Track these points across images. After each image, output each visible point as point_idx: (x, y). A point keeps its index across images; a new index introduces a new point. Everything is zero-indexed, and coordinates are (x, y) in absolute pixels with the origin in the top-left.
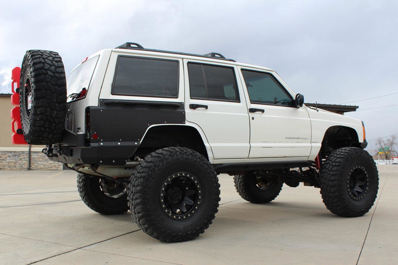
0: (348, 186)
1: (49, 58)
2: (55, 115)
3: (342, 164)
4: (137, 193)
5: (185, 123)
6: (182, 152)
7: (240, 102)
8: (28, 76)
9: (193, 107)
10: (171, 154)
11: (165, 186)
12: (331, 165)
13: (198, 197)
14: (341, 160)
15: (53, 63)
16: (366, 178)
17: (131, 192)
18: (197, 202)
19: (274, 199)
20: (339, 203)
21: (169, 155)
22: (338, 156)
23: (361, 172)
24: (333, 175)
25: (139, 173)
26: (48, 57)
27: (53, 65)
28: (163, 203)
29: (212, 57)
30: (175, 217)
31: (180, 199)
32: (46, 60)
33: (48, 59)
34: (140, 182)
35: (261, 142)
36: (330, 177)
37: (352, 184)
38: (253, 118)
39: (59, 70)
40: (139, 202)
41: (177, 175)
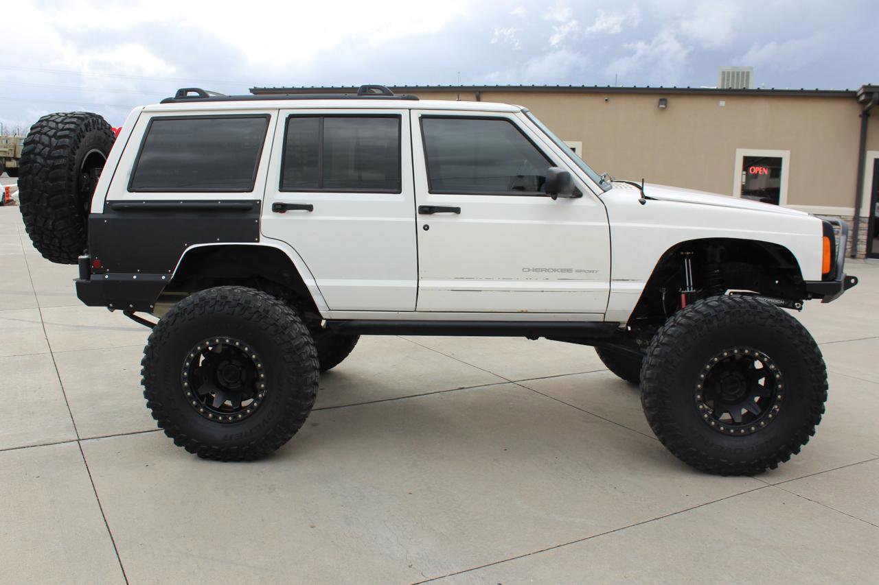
0: (699, 396)
3: (675, 341)
5: (258, 241)
7: (399, 191)
9: (280, 208)
12: (658, 341)
13: (258, 385)
14: (677, 331)
16: (774, 381)
18: (257, 393)
27: (50, 145)
30: (210, 415)
33: (47, 135)
38: (426, 228)
39: (55, 153)
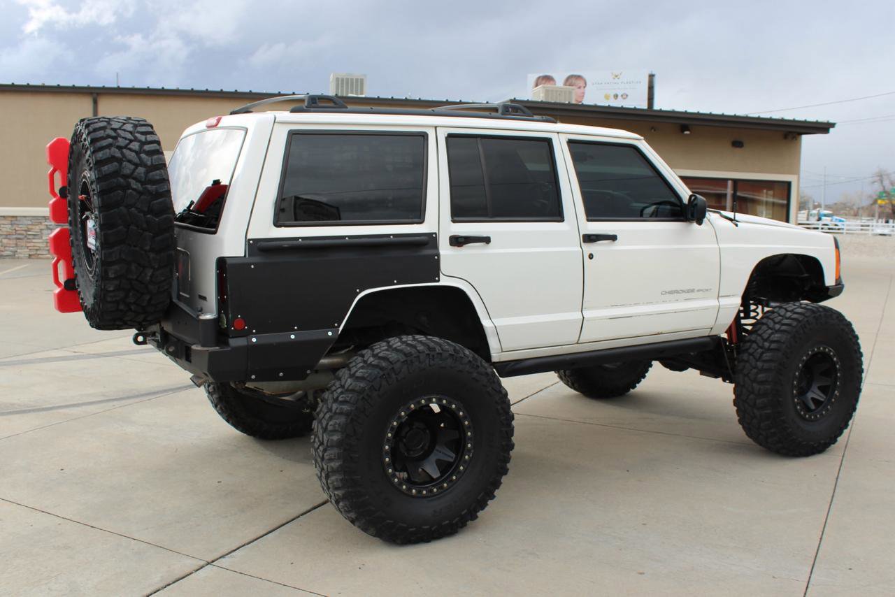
0: (795, 392)
1: (131, 146)
2: (148, 278)
3: (784, 346)
4: (332, 446)
5: (438, 281)
6: (432, 353)
7: (562, 220)
8: (85, 177)
9: (457, 241)
10: (406, 361)
11: (392, 428)
12: (761, 348)
13: (465, 445)
14: (783, 337)
15: (140, 158)
16: (836, 371)
17: (319, 441)
18: (463, 455)
19: (634, 387)
20: (772, 431)
21: (403, 362)
22: (777, 326)
23: (825, 357)
24: (762, 370)
25: (336, 400)
26: (128, 144)
27: (142, 164)
28: (389, 465)
29: (502, 114)
30: (414, 491)
31: (426, 448)
32: (124, 150)
33: (130, 150)
34: (339, 424)
35: (606, 307)
36: (757, 373)
37: (804, 384)
38: (591, 257)
39: (155, 174)
40: (338, 468)
41: (419, 402)
